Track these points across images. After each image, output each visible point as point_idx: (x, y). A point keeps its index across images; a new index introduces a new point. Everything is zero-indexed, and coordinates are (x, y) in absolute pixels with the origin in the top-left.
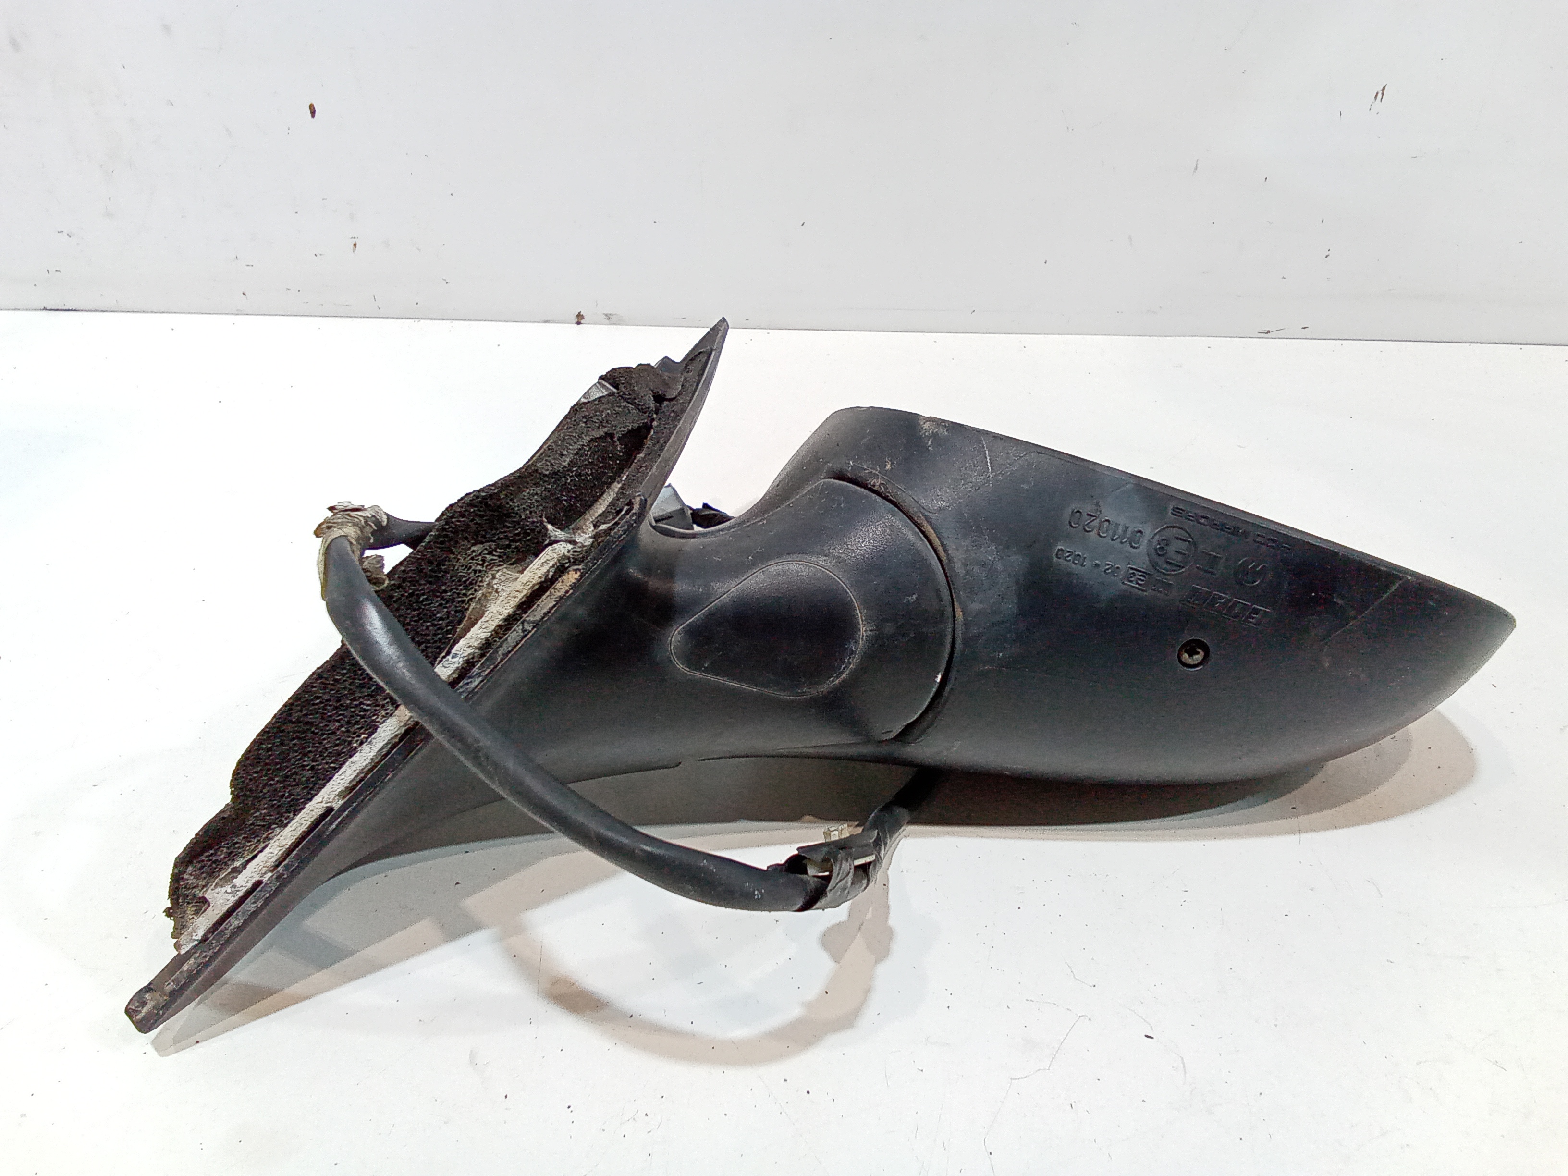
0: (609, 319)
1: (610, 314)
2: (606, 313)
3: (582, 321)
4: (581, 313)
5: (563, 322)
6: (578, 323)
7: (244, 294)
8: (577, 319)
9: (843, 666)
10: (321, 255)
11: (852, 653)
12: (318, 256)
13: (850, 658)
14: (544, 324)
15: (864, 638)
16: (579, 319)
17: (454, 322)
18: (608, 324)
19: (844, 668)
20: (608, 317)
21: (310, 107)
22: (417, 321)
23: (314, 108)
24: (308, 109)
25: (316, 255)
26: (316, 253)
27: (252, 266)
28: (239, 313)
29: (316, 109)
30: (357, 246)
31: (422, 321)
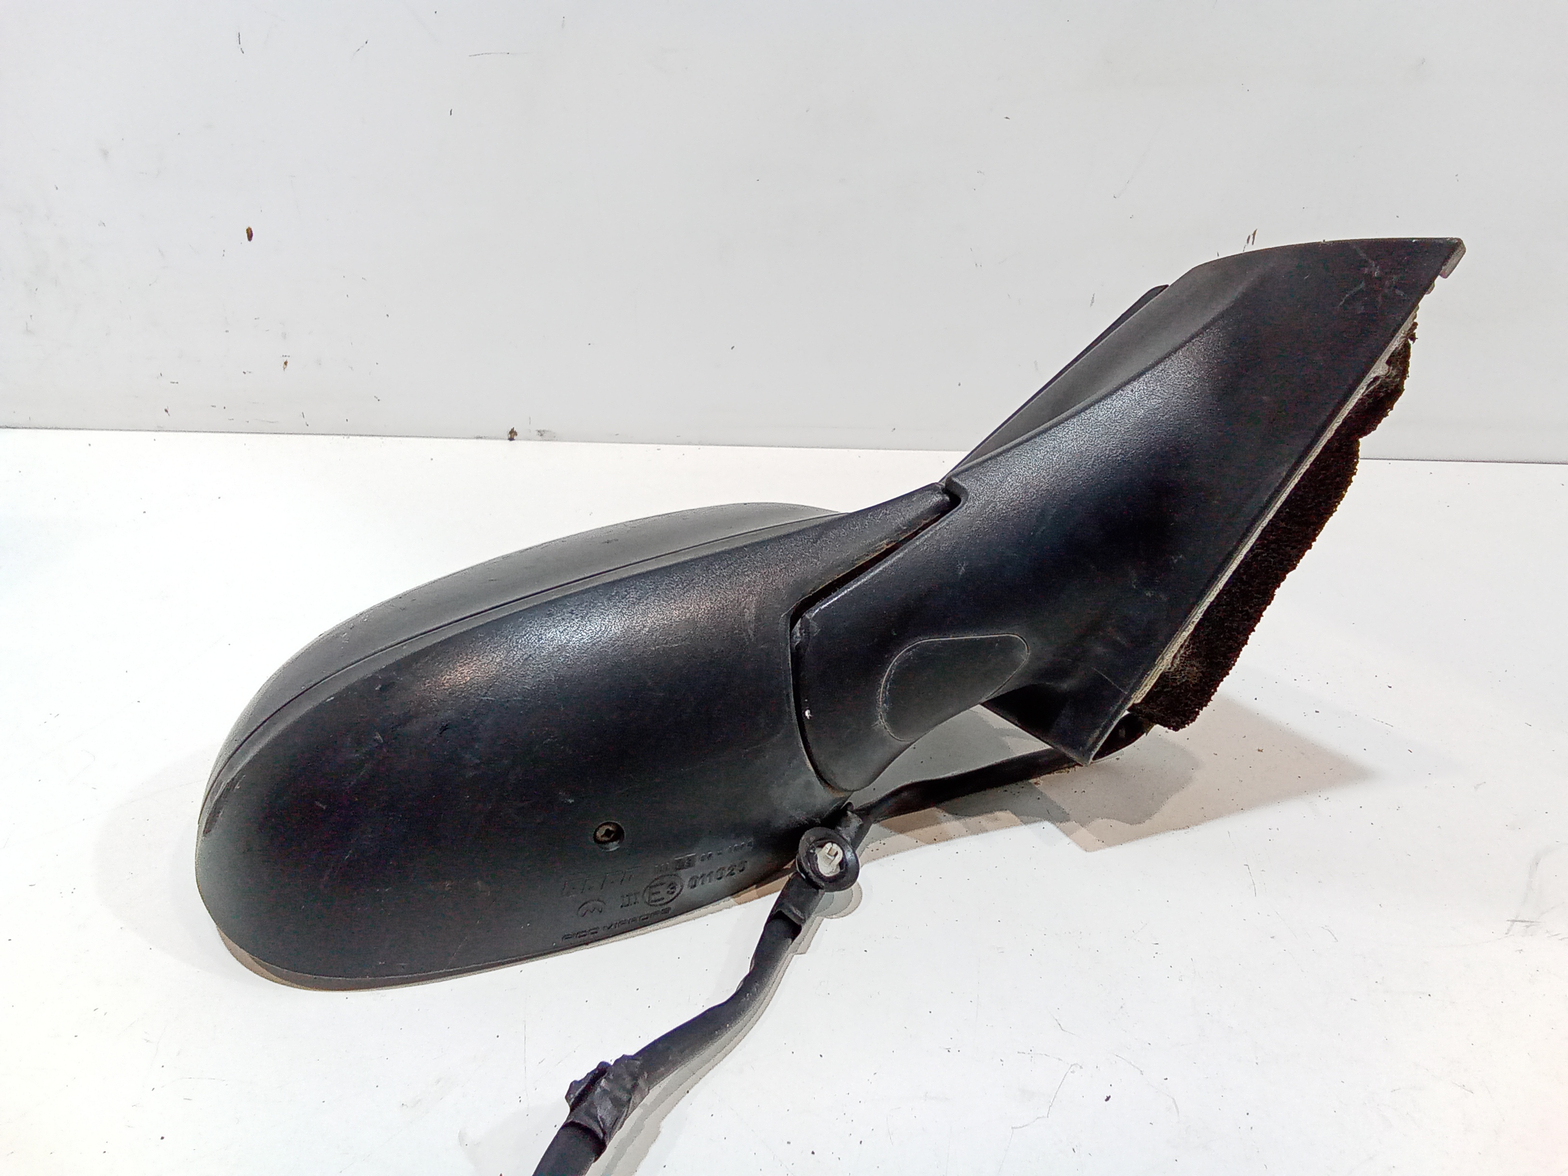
0: (541, 435)
1: (544, 431)
2: (539, 429)
3: (515, 437)
4: (515, 430)
5: (496, 438)
6: (511, 439)
7: (166, 411)
8: (510, 436)
9: (888, 686)
10: (250, 372)
11: (885, 702)
12: (247, 373)
13: (885, 697)
14: (475, 440)
15: (879, 717)
16: (512, 435)
17: (384, 438)
18: (540, 441)
19: (887, 686)
20: (541, 433)
21: (247, 230)
22: (346, 437)
23: (251, 231)
24: (246, 232)
25: (244, 373)
26: (245, 371)
27: (177, 383)
28: (159, 430)
29: (253, 232)
30: (288, 364)
31: (351, 437)
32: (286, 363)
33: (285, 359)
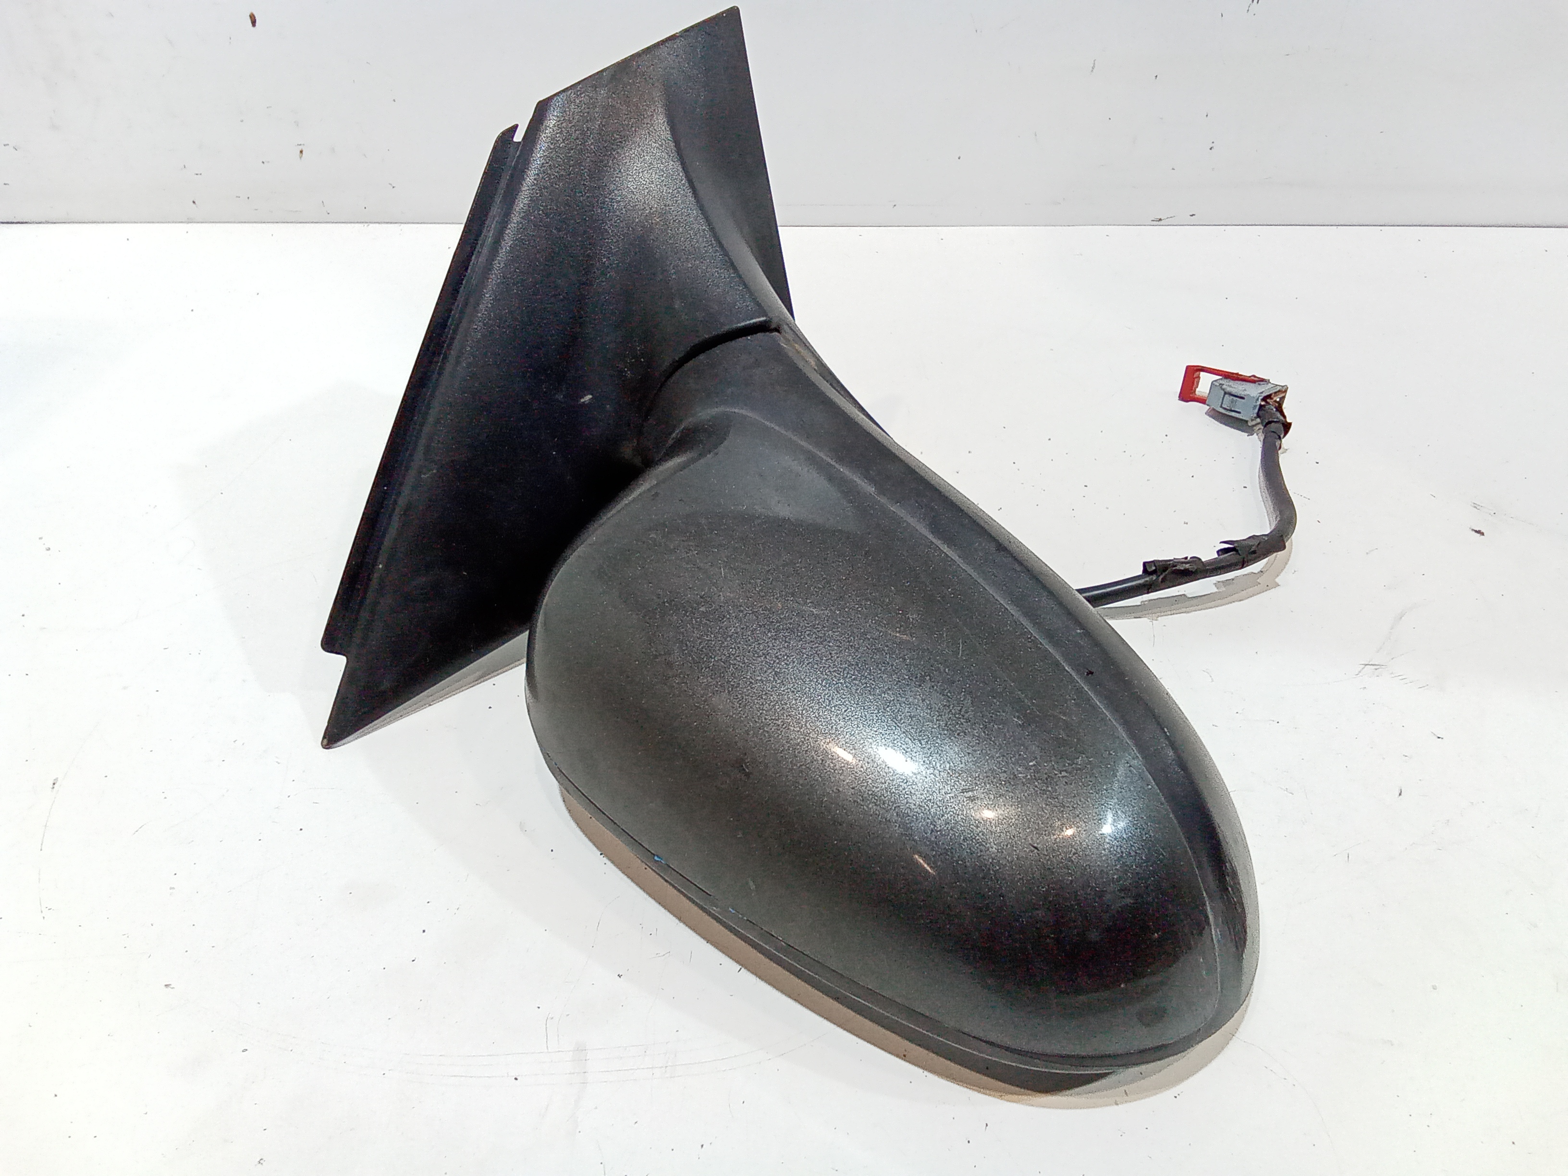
7: (194, 202)
10: (268, 162)
12: (266, 163)
17: (402, 225)
21: (250, 16)
22: (366, 225)
23: (255, 17)
24: (249, 18)
25: (263, 162)
26: (264, 161)
27: (201, 174)
28: (190, 221)
29: (257, 18)
30: (304, 152)
31: (371, 225)
32: (301, 152)
33: (300, 148)
